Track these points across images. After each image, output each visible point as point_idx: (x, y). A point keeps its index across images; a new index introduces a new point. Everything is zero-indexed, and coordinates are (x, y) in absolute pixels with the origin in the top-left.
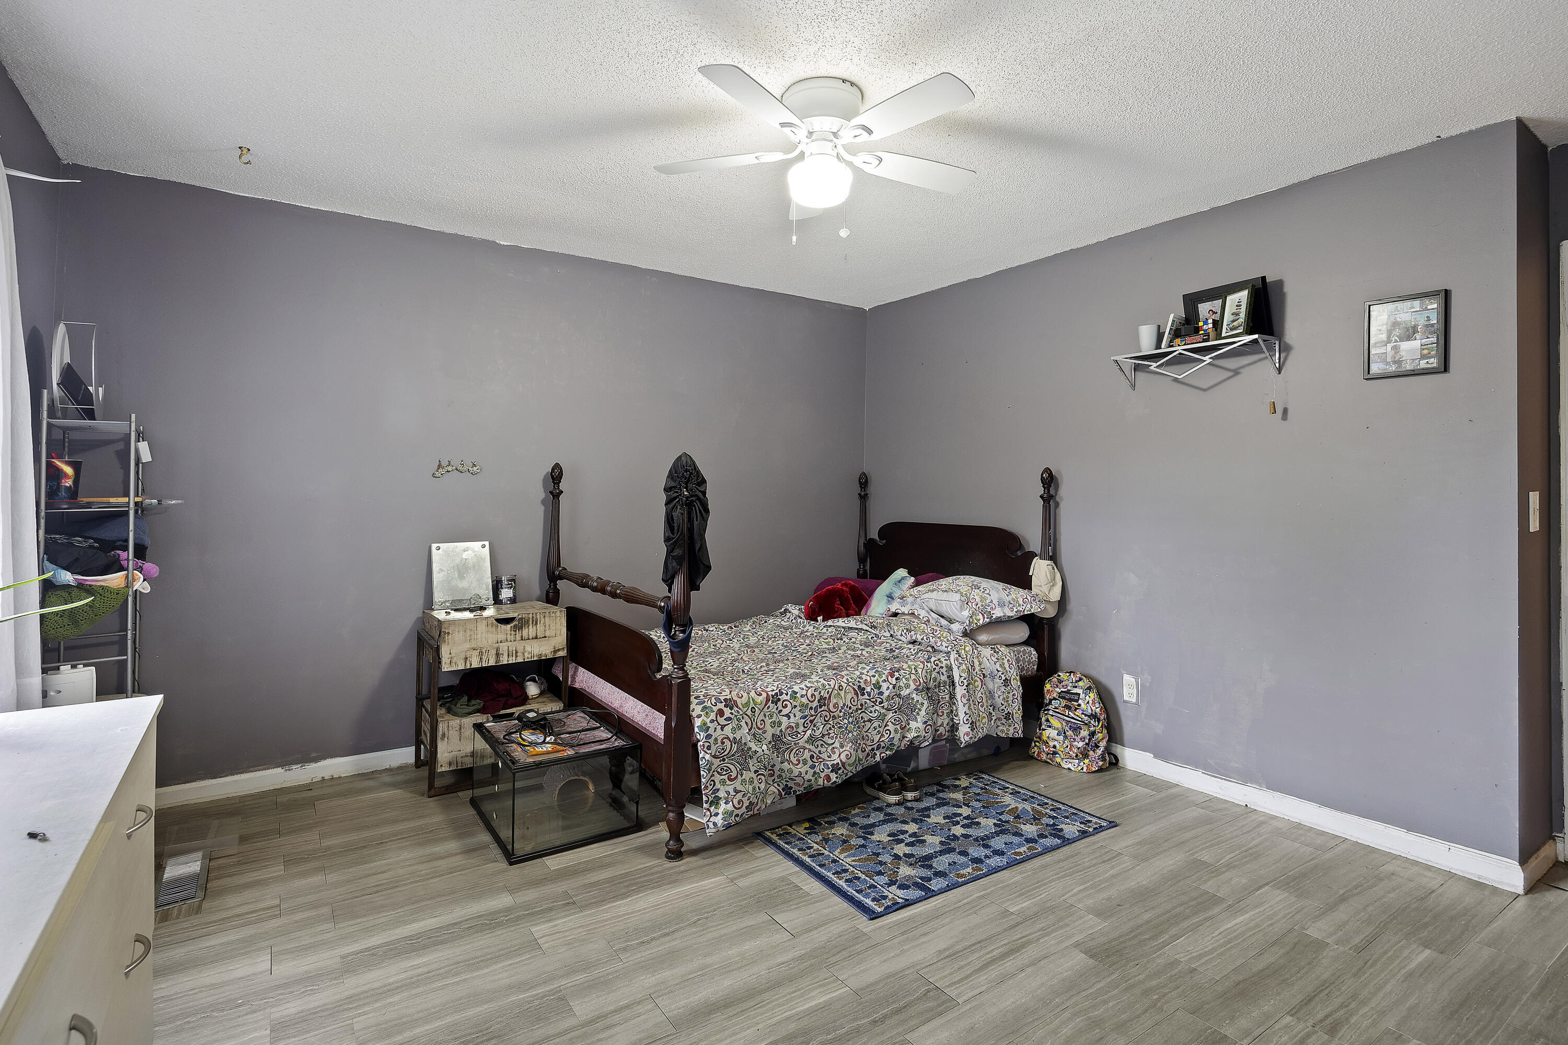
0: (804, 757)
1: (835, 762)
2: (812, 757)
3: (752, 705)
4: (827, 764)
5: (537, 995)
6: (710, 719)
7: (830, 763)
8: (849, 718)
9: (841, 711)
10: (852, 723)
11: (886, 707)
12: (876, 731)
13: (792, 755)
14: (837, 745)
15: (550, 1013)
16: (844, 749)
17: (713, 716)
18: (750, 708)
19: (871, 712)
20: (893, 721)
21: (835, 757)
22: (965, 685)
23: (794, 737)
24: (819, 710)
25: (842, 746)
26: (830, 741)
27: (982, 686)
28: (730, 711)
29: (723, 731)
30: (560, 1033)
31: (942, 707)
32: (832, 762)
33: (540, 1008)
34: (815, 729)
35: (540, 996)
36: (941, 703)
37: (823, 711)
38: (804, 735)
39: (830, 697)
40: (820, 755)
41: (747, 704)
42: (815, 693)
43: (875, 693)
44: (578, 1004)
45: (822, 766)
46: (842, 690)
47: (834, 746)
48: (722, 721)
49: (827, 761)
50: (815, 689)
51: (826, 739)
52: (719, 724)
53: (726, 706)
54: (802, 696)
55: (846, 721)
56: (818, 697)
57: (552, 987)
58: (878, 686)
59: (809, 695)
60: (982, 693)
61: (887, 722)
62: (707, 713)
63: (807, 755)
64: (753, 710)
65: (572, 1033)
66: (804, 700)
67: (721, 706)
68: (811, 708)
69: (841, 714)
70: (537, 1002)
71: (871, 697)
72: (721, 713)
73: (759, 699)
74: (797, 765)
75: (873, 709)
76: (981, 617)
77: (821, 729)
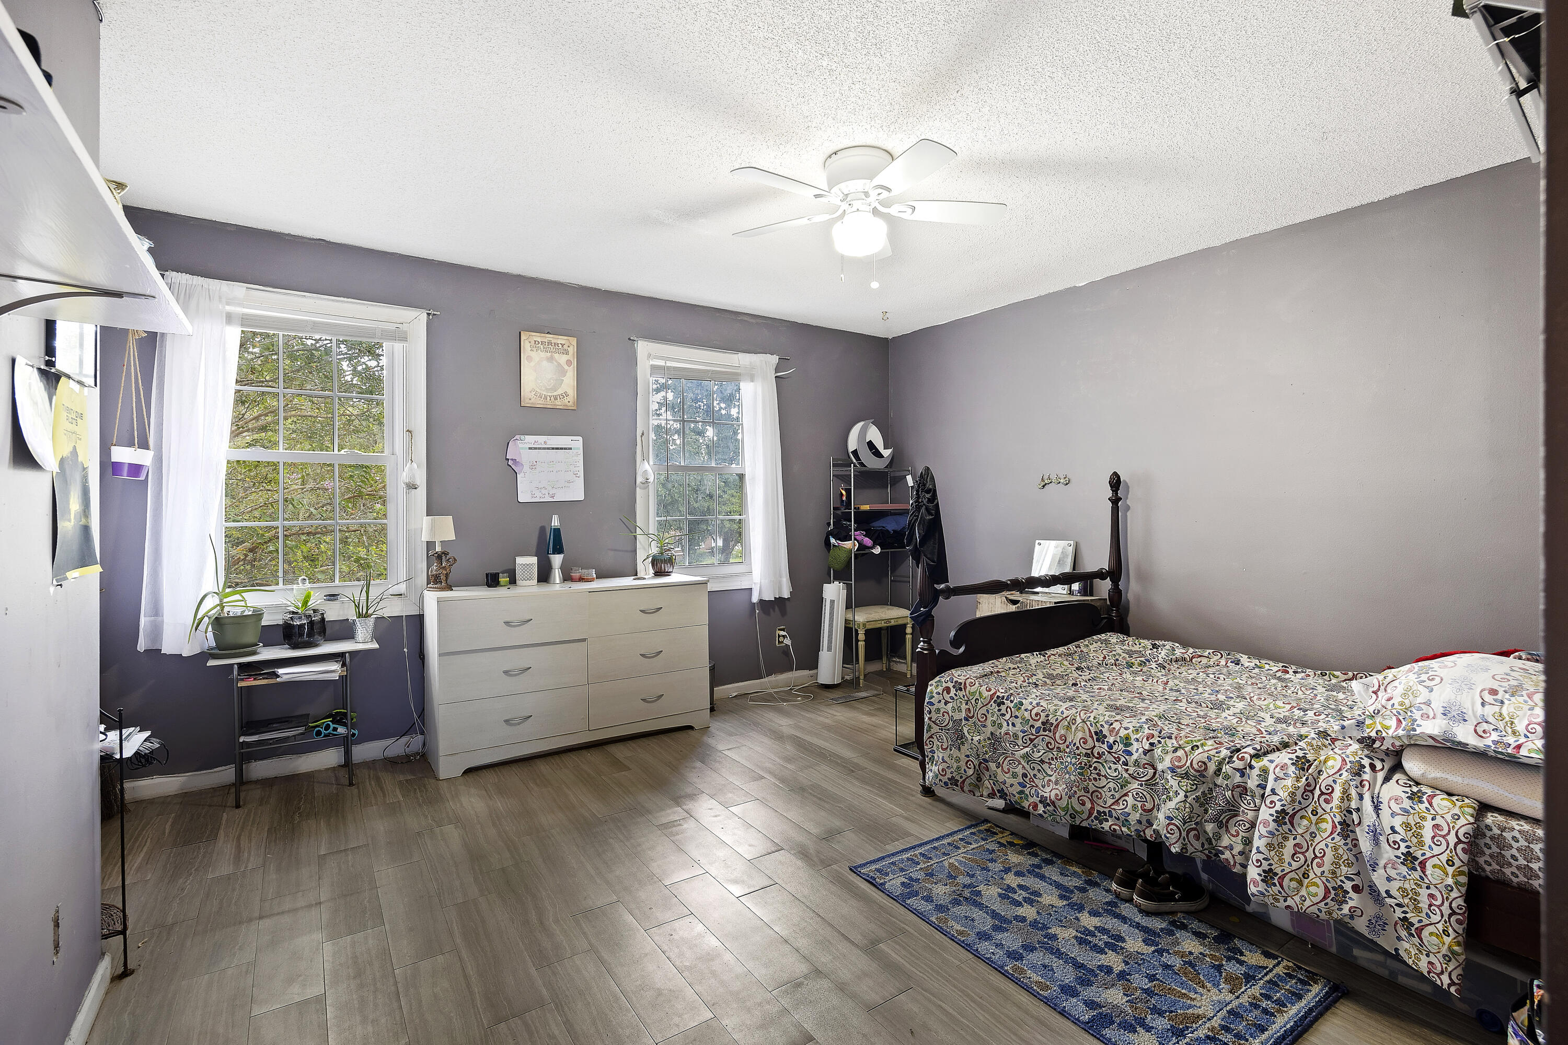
0: (1016, 770)
1: (1045, 795)
2: (1025, 775)
3: (977, 696)
4: (1038, 792)
6: (937, 690)
7: (1041, 793)
8: (1073, 758)
9: (1068, 747)
10: (1073, 765)
11: (1131, 772)
12: (1111, 793)
13: (1006, 762)
14: (1053, 779)
16: (1057, 787)
17: (940, 689)
18: (974, 699)
19: (1110, 768)
20: (1135, 793)
21: (1047, 789)
22: (1276, 808)
23: (1012, 746)
24: (1042, 733)
25: (1056, 783)
26: (1050, 773)
27: (1332, 833)
28: (955, 692)
29: (946, 705)
31: (1239, 825)
32: (1043, 793)
34: (1035, 750)
36: (1240, 818)
37: (1046, 736)
38: (1022, 749)
39: (1058, 725)
40: (1035, 779)
41: (973, 694)
42: (1042, 714)
43: (1120, 748)
45: (1033, 791)
46: (1073, 724)
47: (1051, 778)
48: (947, 697)
49: (1040, 789)
50: (1043, 710)
51: (1045, 766)
52: (944, 699)
53: (954, 687)
54: (1026, 710)
55: (1069, 760)
56: (1043, 719)
58: (1127, 742)
59: (1034, 712)
60: (1327, 846)
61: (1129, 792)
62: (937, 686)
63: (1019, 770)
64: (977, 702)
66: (1027, 714)
67: (950, 685)
68: (1032, 726)
69: (1068, 750)
71: (1113, 751)
72: (948, 690)
73: (986, 694)
74: (1006, 773)
75: (1114, 767)
76: (1393, 723)
77: (1041, 754)
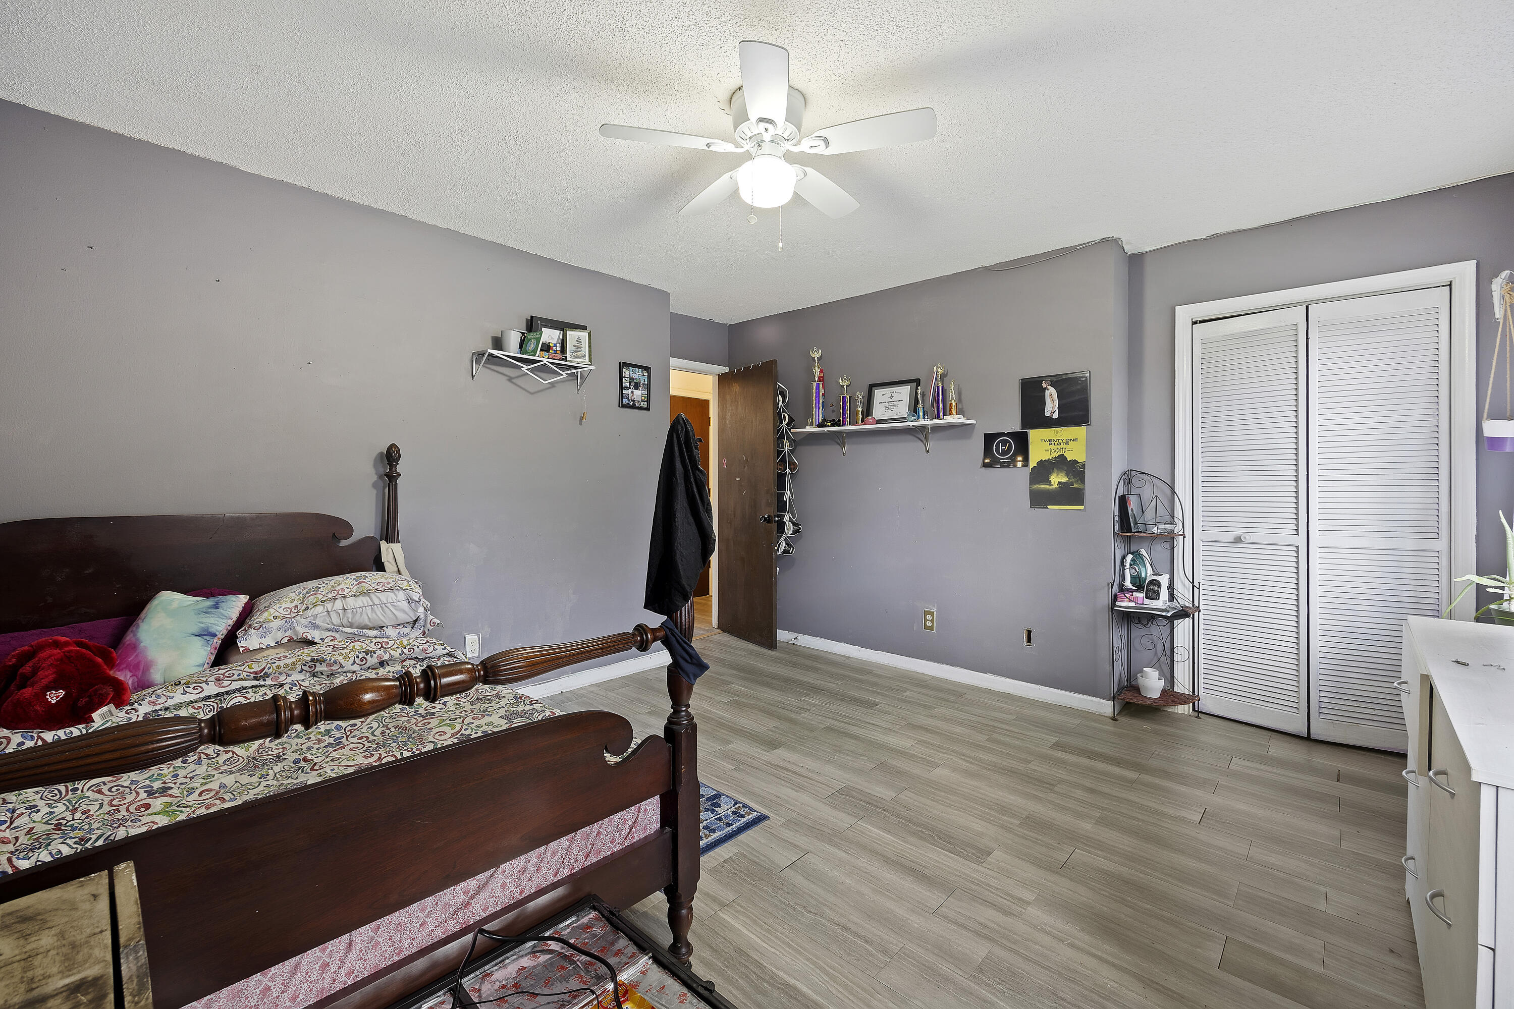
5: (990, 992)
15: (1002, 970)
30: (1015, 953)
33: (1002, 981)
35: (988, 989)
44: (977, 955)
57: (972, 985)
65: (1008, 945)
70: (998, 987)
